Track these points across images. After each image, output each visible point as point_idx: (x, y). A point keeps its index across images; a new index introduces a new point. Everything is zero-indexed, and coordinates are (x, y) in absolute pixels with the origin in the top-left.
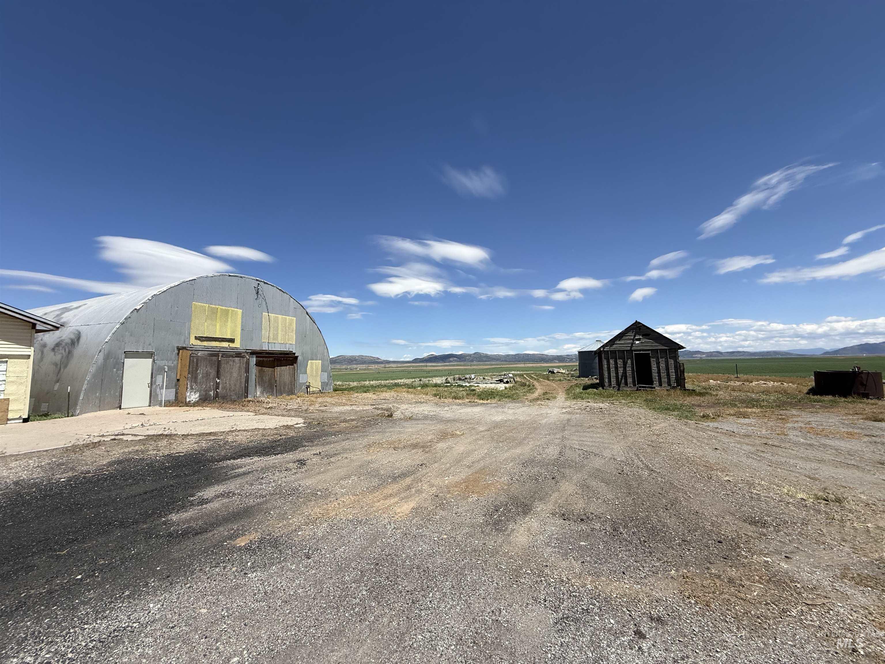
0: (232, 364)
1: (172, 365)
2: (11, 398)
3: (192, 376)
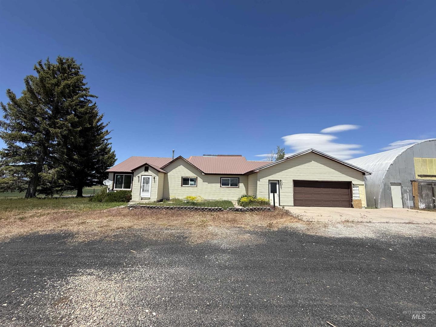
1: (410, 189)
2: (362, 199)
3: (420, 195)
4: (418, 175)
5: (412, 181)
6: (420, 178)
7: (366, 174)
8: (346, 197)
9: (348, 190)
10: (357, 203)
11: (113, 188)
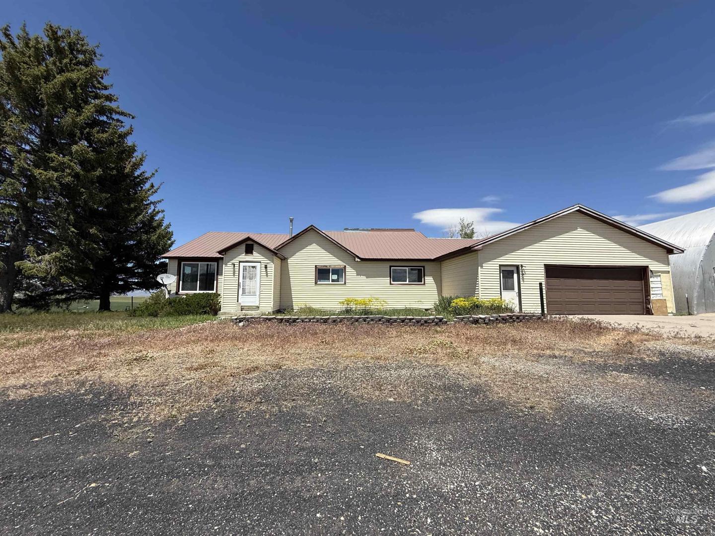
2: (667, 299)
7: (675, 252)
8: (638, 296)
9: (641, 281)
10: (658, 305)
11: (179, 291)
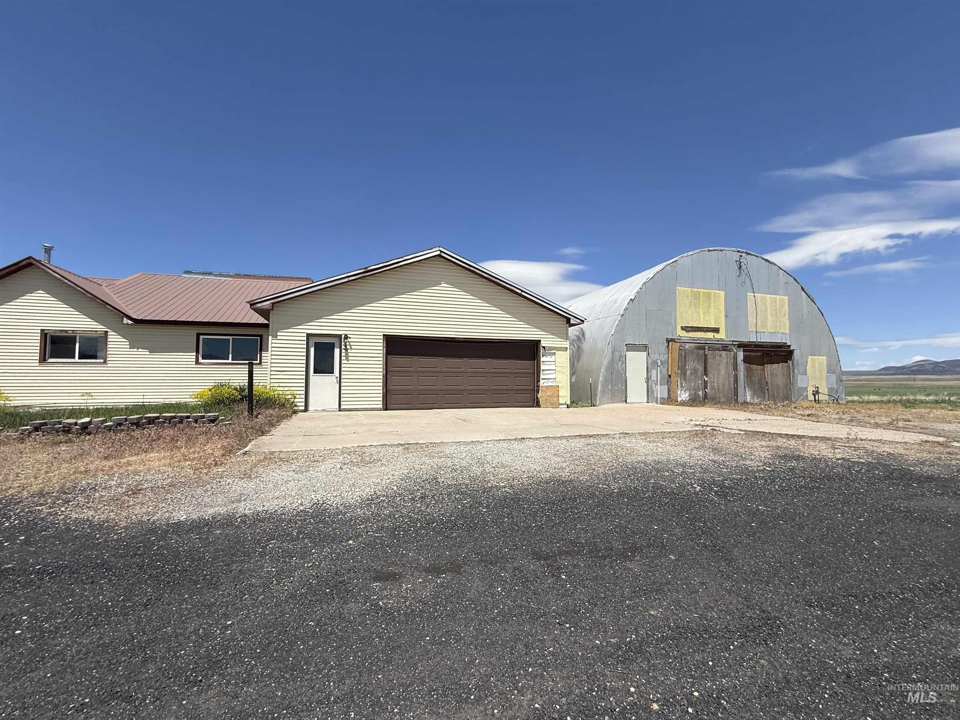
0: (718, 359)
1: (663, 359)
2: (560, 385)
3: (681, 372)
4: (681, 327)
5: (668, 341)
6: (684, 334)
7: (572, 322)
8: (527, 382)
9: (531, 361)
10: (548, 394)
